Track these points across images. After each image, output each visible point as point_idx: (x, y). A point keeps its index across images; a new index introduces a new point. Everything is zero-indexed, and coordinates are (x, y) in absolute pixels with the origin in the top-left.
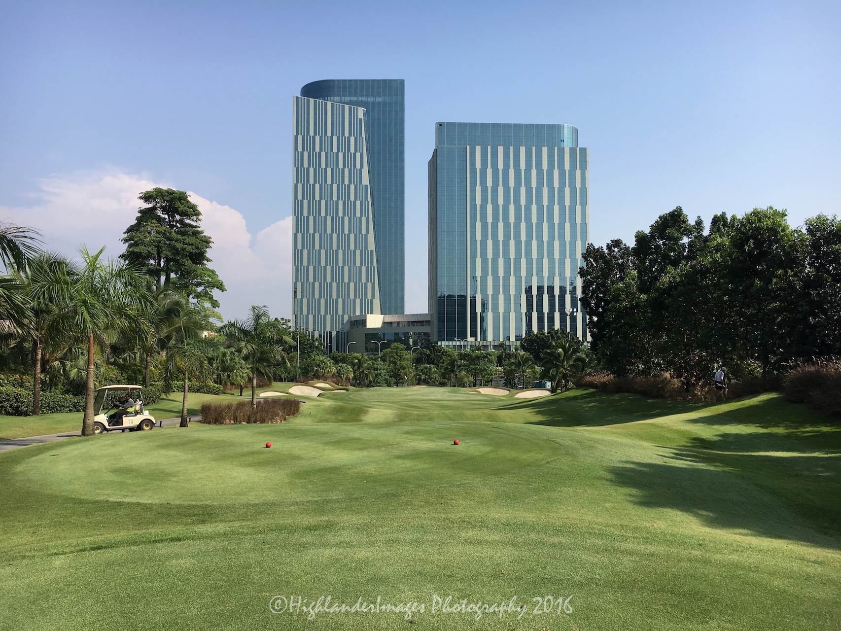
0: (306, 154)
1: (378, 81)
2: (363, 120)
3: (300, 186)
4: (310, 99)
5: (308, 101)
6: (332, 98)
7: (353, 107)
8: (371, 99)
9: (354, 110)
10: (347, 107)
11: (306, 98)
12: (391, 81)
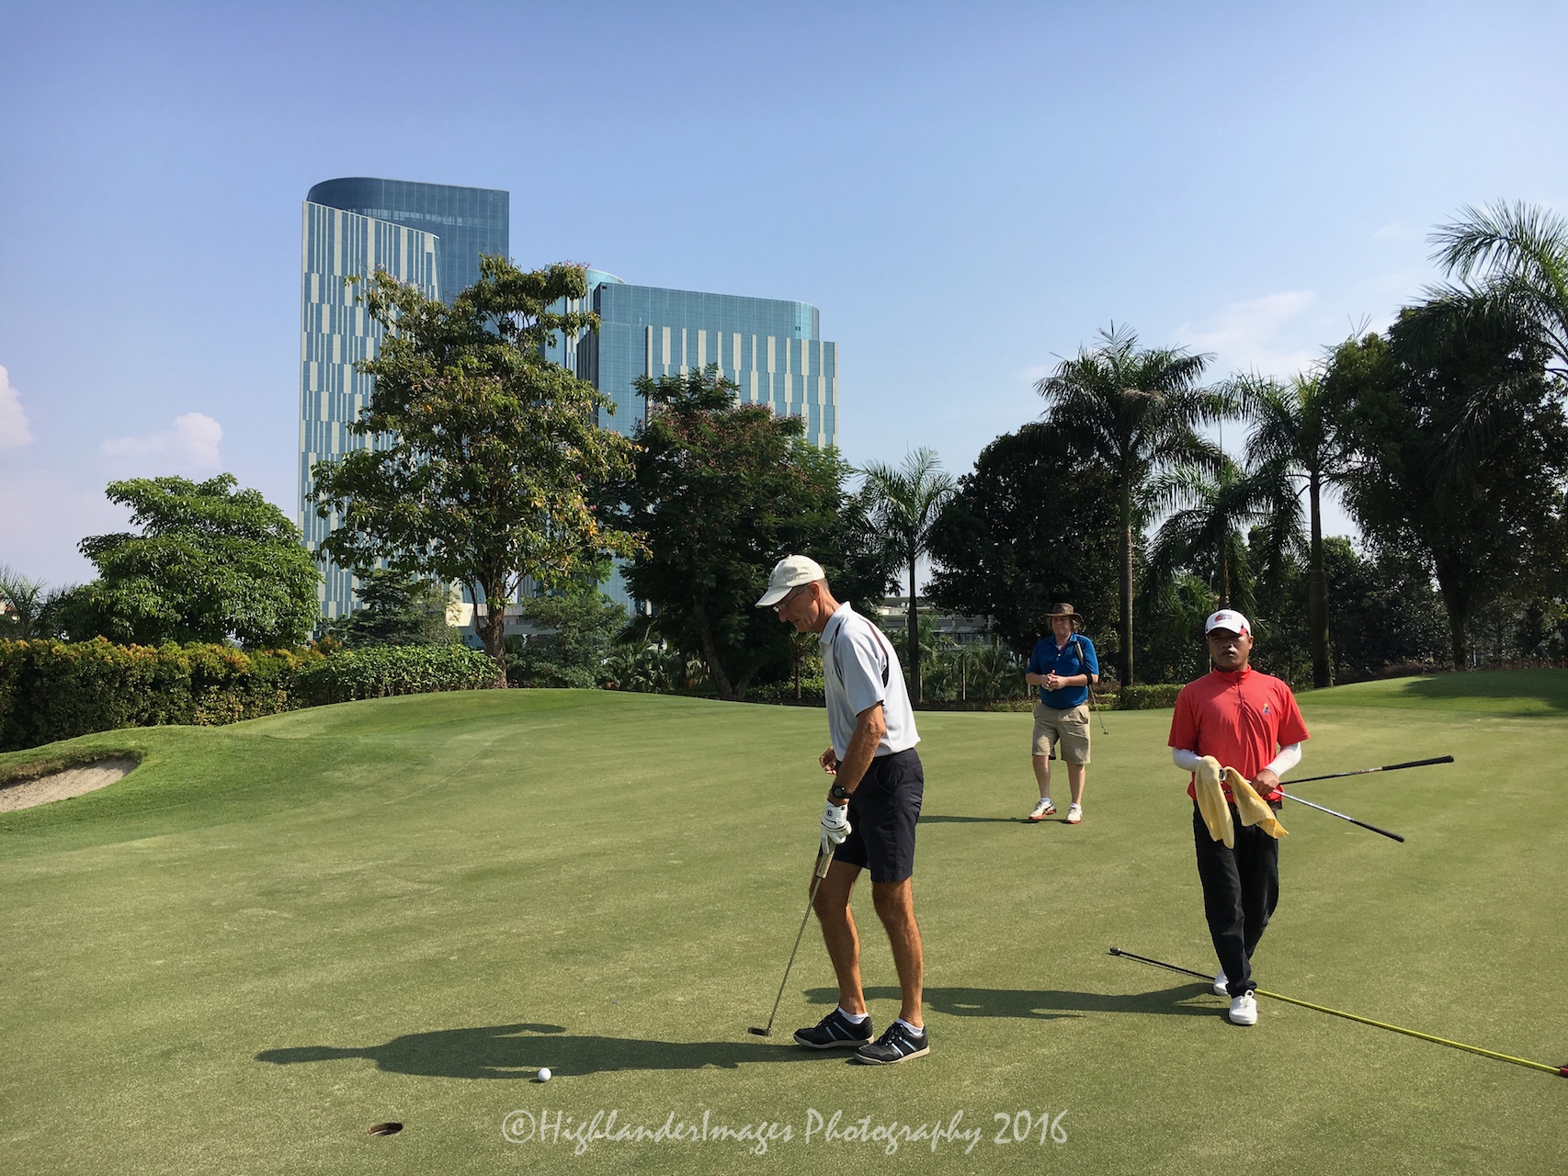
0: (326, 309)
1: (462, 189)
2: (433, 255)
3: (314, 366)
4: (336, 210)
5: (332, 214)
6: (375, 210)
7: (415, 231)
8: (448, 221)
9: (417, 237)
10: (404, 230)
11: (327, 208)
12: (484, 192)
